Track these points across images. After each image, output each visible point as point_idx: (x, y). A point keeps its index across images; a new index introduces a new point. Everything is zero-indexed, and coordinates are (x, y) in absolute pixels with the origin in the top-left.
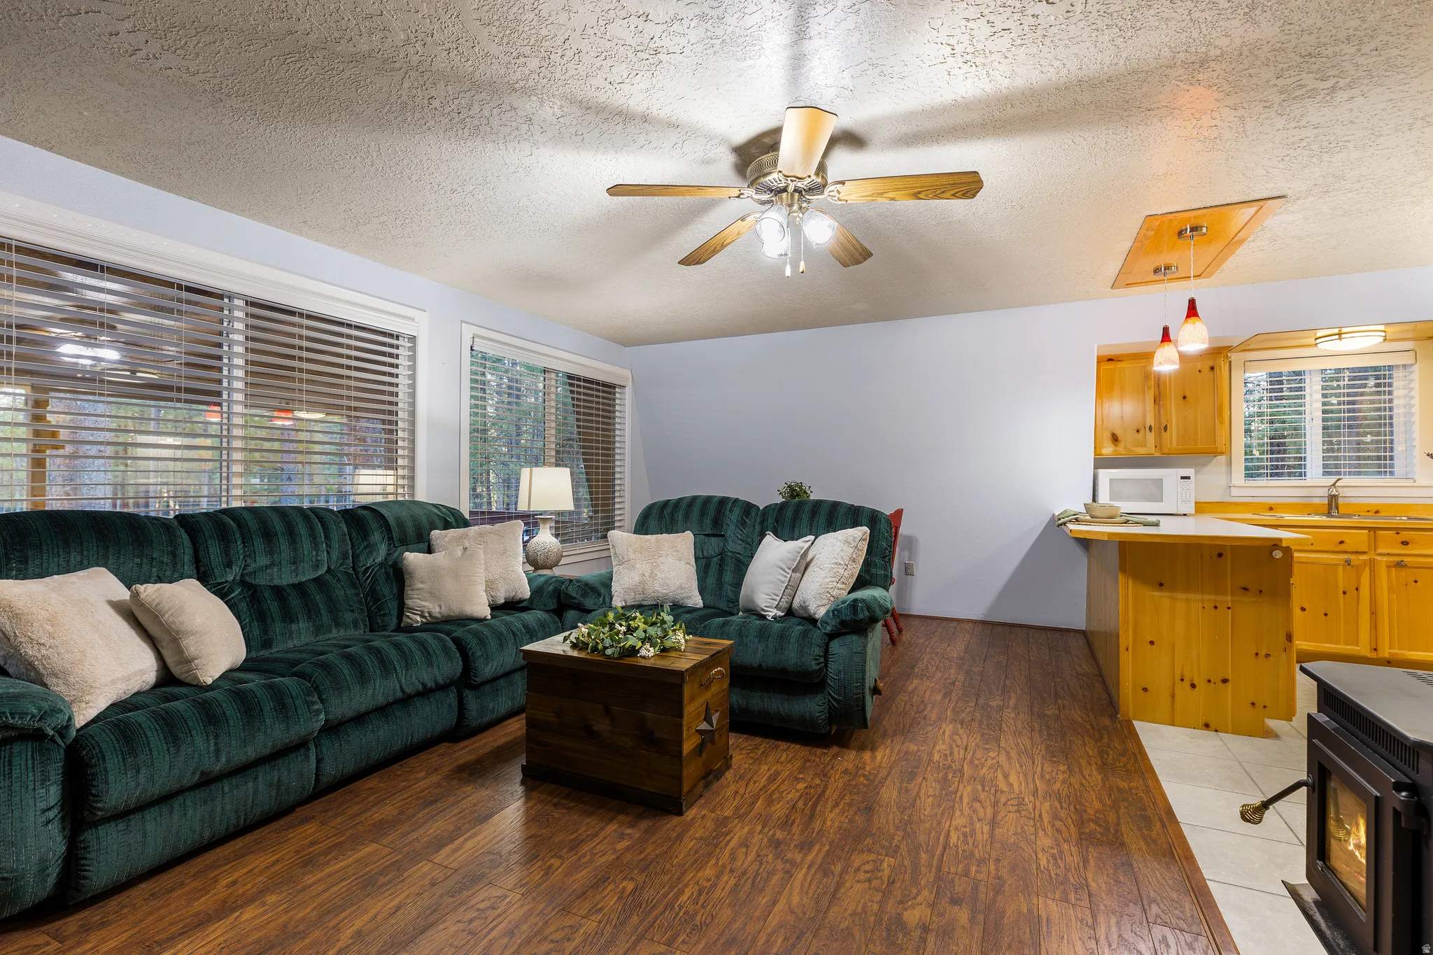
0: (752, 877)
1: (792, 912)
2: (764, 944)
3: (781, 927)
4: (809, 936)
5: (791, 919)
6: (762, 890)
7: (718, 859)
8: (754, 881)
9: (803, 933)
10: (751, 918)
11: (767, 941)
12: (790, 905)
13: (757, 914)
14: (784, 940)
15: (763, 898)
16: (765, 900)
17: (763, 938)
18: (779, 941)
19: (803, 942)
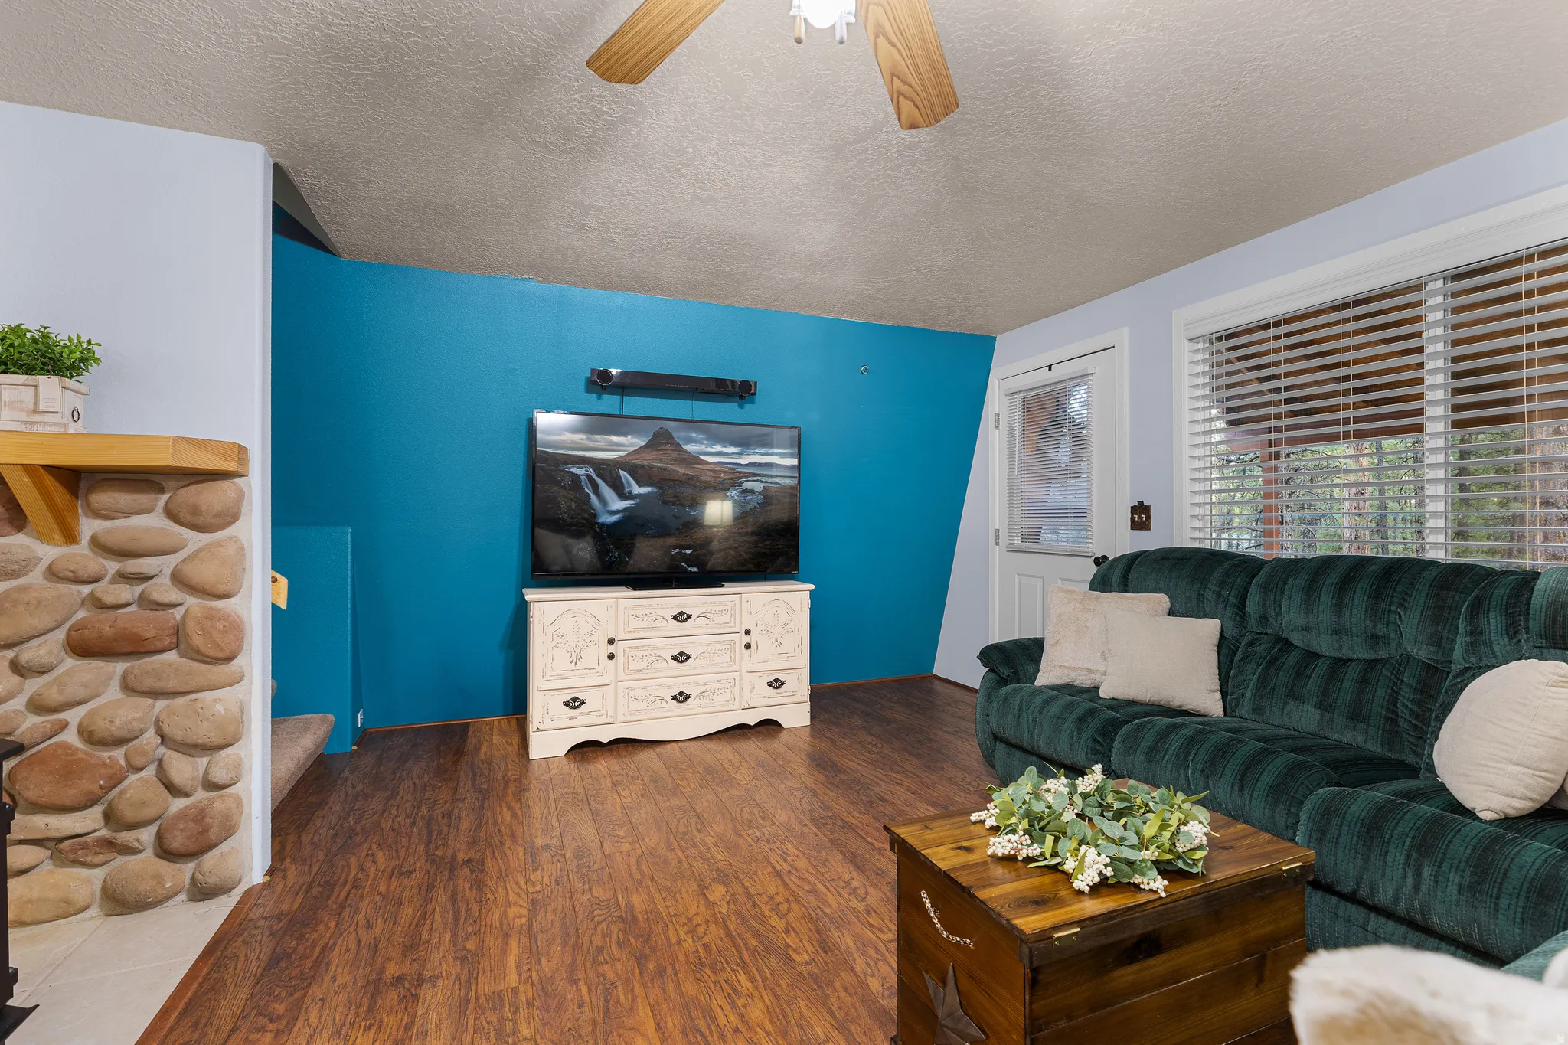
0: (709, 1038)
1: (633, 1029)
2: (633, 987)
3: (631, 1009)
4: (599, 1017)
5: (629, 1022)
6: (683, 1031)
7: (768, 1034)
8: (702, 1035)
9: (605, 1016)
10: (665, 1000)
11: (632, 991)
12: (642, 1035)
13: (665, 1006)
14: (618, 1001)
15: (674, 1024)
16: (670, 1024)
17: (639, 990)
18: (622, 998)
19: (601, 1009)
